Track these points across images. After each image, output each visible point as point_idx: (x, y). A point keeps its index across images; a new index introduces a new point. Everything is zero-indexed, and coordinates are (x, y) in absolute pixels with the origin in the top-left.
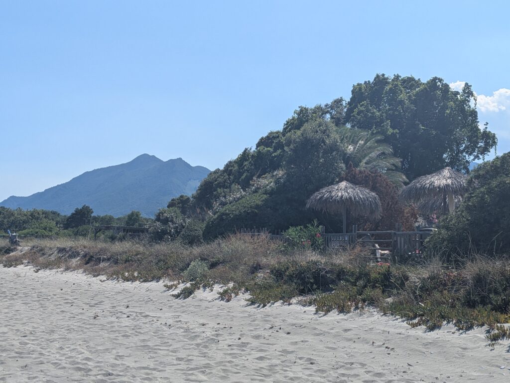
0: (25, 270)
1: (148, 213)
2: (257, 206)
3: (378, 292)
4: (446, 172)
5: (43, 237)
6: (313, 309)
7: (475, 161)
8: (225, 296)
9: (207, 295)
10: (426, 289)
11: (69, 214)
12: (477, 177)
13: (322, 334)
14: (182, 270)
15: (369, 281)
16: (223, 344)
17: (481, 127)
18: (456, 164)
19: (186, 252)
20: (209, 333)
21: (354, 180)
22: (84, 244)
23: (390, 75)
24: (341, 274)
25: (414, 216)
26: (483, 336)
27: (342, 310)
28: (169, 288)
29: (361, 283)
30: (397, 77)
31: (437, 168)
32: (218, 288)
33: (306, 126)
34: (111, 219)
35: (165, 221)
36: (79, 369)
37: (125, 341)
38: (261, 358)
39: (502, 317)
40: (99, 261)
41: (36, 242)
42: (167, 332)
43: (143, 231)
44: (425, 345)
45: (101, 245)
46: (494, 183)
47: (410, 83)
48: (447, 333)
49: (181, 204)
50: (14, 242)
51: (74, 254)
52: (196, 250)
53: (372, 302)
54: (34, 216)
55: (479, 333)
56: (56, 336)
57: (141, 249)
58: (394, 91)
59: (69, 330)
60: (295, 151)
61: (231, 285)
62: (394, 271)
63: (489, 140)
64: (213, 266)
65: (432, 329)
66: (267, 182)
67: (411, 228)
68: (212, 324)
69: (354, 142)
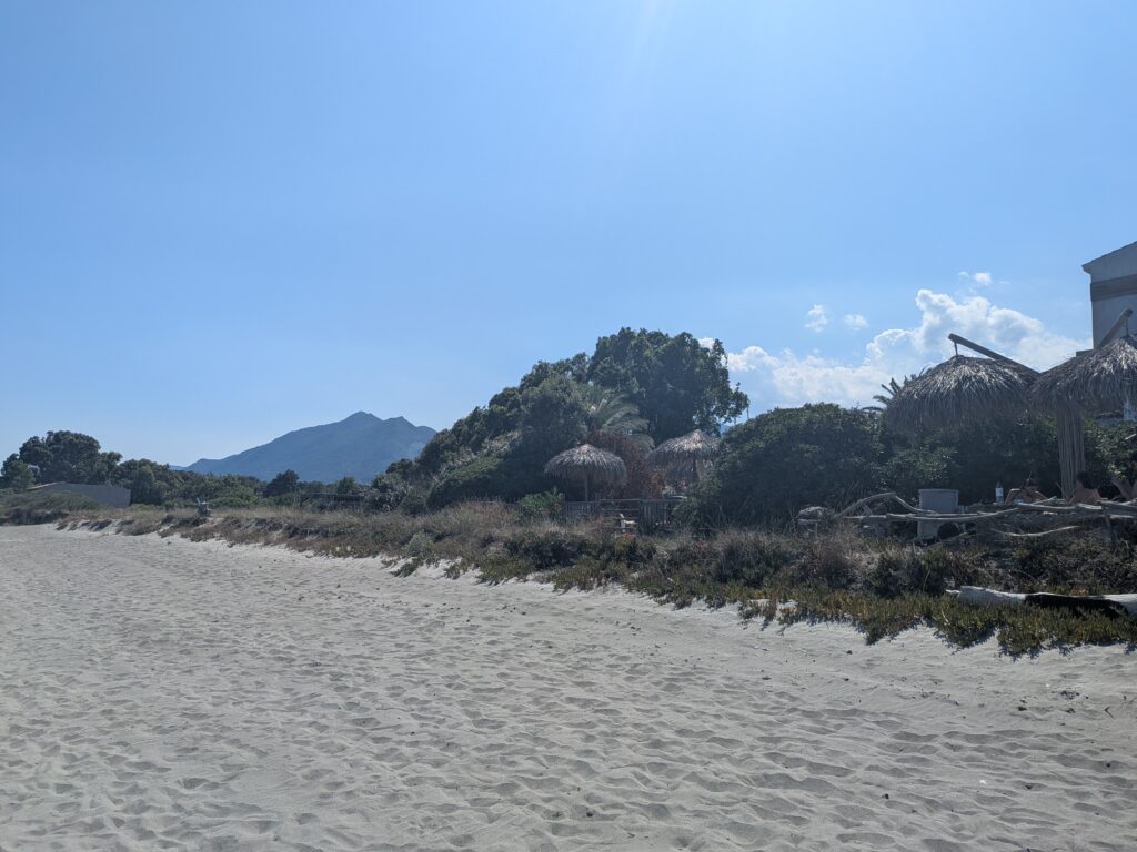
0: (216, 545)
1: (363, 479)
2: (490, 472)
3: (622, 567)
4: (696, 435)
5: (239, 506)
6: (551, 585)
7: (726, 424)
8: (452, 573)
9: (431, 572)
10: (673, 564)
11: (269, 480)
12: (728, 441)
13: (562, 613)
14: (403, 544)
15: (613, 554)
16: (449, 628)
17: (733, 387)
18: (707, 426)
19: (407, 524)
20: (433, 615)
21: (597, 443)
22: (287, 514)
23: (636, 329)
24: (582, 546)
25: (661, 482)
26: (735, 613)
27: (584, 586)
28: (388, 564)
29: (604, 556)
30: (643, 331)
31: (686, 431)
32: (444, 564)
33: (546, 383)
34: (320, 485)
35: (384, 489)
36: (281, 659)
37: (335, 626)
38: (493, 643)
39: (756, 592)
40: (305, 533)
41: (230, 512)
42: (384, 614)
43: (358, 499)
44: (674, 624)
45: (307, 515)
46: (747, 447)
47: (657, 337)
48: (698, 611)
49: (403, 469)
50: (204, 513)
51: (275, 526)
52: (420, 521)
53: (616, 577)
54: (228, 482)
55: (731, 611)
56: (253, 621)
57: (355, 520)
58: (640, 347)
59: (269, 614)
60: (533, 410)
61: (459, 560)
62: (640, 542)
63: (741, 401)
64: (439, 538)
65: (681, 606)
66: (501, 445)
67: (658, 496)
68: (437, 604)
69: (596, 402)
